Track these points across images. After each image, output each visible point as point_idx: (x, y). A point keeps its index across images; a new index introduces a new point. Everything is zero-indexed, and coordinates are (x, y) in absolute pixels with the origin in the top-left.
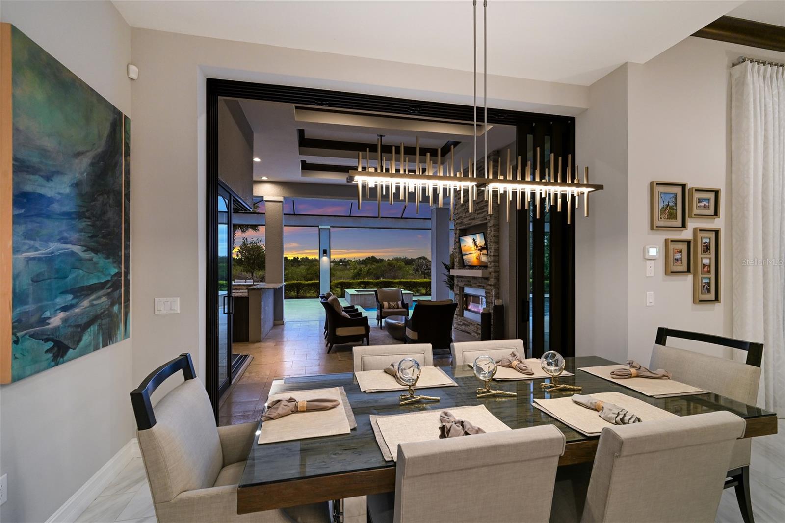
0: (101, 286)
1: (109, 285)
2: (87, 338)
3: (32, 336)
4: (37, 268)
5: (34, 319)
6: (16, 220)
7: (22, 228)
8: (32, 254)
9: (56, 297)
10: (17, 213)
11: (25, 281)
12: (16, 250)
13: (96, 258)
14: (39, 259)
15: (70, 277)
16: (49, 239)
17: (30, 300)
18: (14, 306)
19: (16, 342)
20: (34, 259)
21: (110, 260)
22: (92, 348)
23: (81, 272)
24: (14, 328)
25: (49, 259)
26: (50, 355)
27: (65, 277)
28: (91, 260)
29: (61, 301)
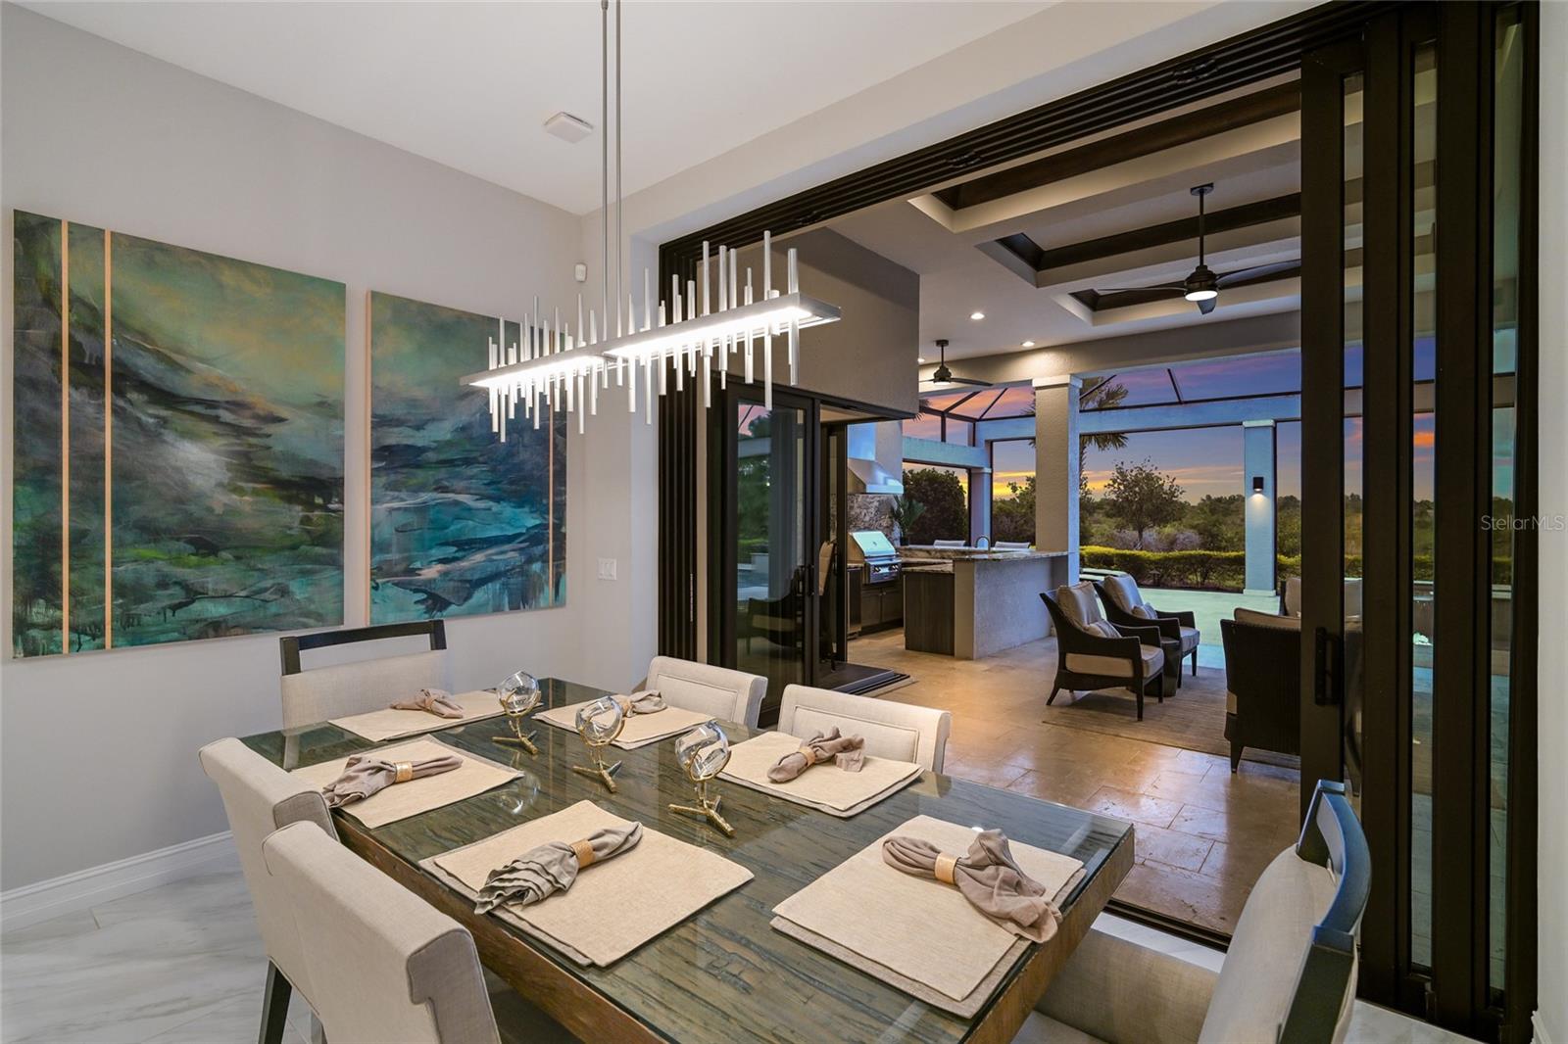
0: (509, 539)
1: (522, 538)
2: (479, 596)
3: (396, 584)
4: (401, 519)
5: (400, 568)
6: (375, 472)
7: (383, 480)
8: (396, 505)
9: (431, 548)
10: (376, 466)
11: (387, 532)
12: (374, 502)
13: (495, 507)
14: (406, 509)
15: (452, 528)
16: (421, 488)
17: (394, 549)
18: (373, 554)
19: (376, 588)
20: (399, 509)
21: (527, 509)
22: (490, 608)
23: (470, 522)
24: (372, 574)
25: (421, 509)
26: (422, 607)
27: (447, 528)
28: (489, 509)
29: (438, 553)
